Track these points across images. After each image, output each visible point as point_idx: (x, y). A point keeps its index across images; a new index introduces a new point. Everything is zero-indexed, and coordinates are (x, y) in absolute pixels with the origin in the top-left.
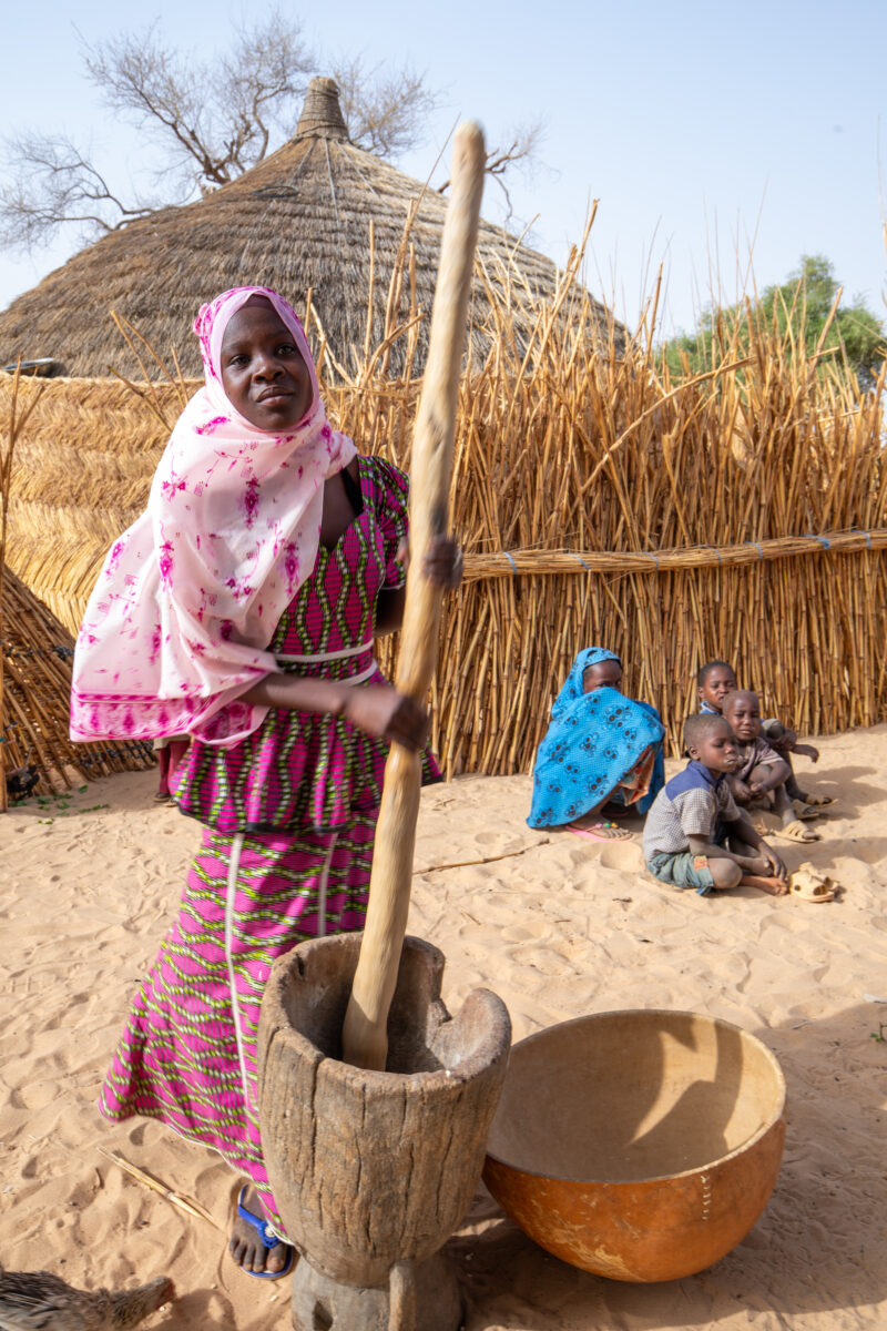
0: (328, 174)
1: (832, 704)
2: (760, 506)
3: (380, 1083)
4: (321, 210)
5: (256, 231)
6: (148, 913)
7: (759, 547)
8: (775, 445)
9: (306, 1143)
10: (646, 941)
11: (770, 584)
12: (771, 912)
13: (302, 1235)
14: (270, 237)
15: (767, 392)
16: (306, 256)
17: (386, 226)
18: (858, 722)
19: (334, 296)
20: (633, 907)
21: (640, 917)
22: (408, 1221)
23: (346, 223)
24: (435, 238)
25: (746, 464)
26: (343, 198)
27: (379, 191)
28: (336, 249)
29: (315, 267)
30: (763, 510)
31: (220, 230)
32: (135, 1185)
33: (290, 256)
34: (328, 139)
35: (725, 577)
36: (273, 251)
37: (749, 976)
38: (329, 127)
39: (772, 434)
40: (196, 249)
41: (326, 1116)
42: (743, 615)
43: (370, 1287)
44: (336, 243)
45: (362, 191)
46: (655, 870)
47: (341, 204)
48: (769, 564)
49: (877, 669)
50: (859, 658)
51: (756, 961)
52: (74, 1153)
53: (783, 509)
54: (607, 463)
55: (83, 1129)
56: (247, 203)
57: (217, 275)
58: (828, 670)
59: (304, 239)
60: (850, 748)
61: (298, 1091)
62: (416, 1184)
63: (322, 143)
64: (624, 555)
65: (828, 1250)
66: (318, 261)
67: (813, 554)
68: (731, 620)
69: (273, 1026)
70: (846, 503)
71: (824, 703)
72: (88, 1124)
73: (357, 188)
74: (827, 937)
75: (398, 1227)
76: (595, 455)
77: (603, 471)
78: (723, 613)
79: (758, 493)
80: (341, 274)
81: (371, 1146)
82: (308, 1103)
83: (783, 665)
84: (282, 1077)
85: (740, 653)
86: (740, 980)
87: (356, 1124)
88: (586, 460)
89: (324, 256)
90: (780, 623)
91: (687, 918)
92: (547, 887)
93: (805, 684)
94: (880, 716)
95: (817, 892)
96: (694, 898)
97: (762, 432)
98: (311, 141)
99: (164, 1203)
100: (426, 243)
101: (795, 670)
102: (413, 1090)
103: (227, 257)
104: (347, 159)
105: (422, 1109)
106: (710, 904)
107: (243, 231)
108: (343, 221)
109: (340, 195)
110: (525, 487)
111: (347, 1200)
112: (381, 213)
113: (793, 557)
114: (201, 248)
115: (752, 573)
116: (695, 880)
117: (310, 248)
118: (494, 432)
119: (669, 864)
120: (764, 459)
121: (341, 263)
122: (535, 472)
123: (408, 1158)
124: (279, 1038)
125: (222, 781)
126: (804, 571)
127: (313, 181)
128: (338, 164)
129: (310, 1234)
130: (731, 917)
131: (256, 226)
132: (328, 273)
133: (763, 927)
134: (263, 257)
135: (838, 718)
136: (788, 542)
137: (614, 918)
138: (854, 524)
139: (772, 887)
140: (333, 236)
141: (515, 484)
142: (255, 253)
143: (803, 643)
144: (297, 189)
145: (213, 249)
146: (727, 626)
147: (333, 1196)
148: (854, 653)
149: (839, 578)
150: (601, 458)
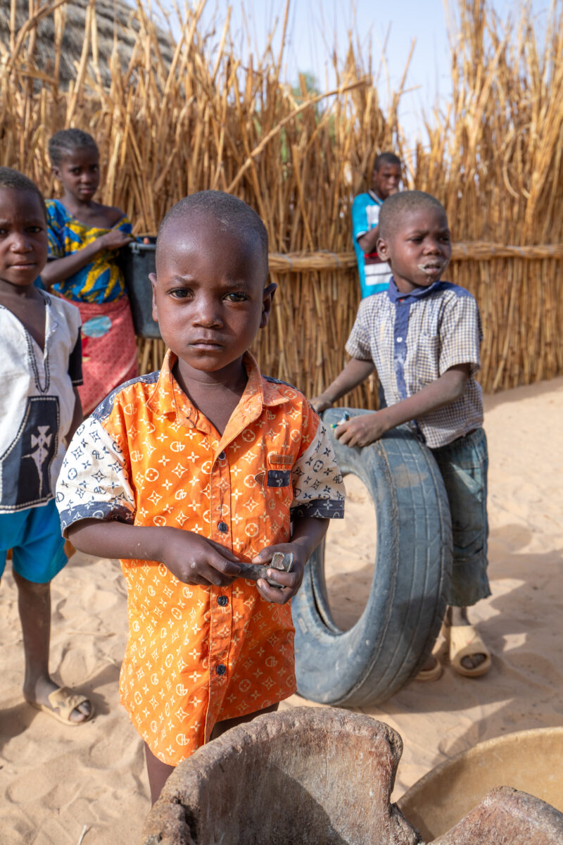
15: (367, 118)
35: (340, 279)
54: (249, 169)
68: (347, 316)
76: (239, 160)
77: (244, 178)
78: (339, 310)
88: (231, 164)
110: (176, 185)
118: (146, 128)
120: (366, 176)
122: (185, 172)
141: (166, 183)
146: (342, 322)
150: (243, 163)
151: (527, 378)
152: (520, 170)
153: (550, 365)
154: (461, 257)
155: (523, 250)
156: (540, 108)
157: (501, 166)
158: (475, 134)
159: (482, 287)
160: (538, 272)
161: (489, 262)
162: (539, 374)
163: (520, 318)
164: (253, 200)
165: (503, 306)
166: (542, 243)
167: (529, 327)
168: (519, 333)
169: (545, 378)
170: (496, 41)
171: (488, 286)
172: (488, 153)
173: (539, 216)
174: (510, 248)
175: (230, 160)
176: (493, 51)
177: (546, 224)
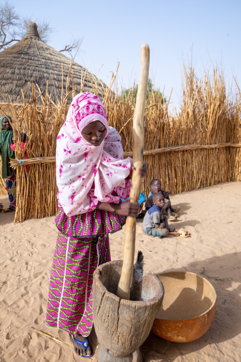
0: (36, 49)
1: (173, 188)
2: (157, 140)
3: (139, 304)
4: (36, 58)
5: (19, 63)
6: (16, 255)
7: (157, 150)
8: (160, 125)
9: (116, 323)
10: (151, 251)
11: (160, 159)
12: (177, 241)
13: (110, 347)
14: (23, 65)
15: (158, 112)
16: (34, 71)
17: (55, 64)
18: (179, 192)
19: (43, 82)
20: (145, 242)
21: (147, 245)
22: (141, 339)
23: (44, 62)
24: (68, 68)
25: (154, 130)
26: (42, 56)
27: (51, 54)
28: (42, 69)
29: (36, 74)
30: (158, 141)
31: (8, 62)
32: (41, 336)
33: (29, 70)
34: (35, 39)
35: (150, 157)
36: (24, 69)
37: (178, 258)
38: (35, 36)
39: (160, 122)
40: (2, 67)
41: (123, 315)
42: (154, 167)
43: (125, 357)
44: (42, 68)
45: (46, 54)
46: (147, 232)
47: (42, 57)
48: (160, 155)
49: (182, 179)
50: (179, 177)
51: (178, 254)
52: (19, 329)
53: (162, 141)
54: (123, 129)
55: (20, 322)
56: (15, 55)
57: (9, 74)
58: (172, 180)
59: (33, 66)
60: (179, 198)
61: (114, 309)
62: (145, 329)
63: (33, 40)
64: (127, 152)
65: (220, 326)
66: (37, 72)
67: (168, 152)
68: (151, 168)
69: (103, 292)
70: (175, 139)
71: (172, 187)
72: (21, 320)
73: (45, 53)
74: (191, 246)
75: (139, 341)
76: (120, 127)
77: (122, 131)
78: (149, 166)
79: (157, 137)
80: (44, 76)
81: (136, 321)
82: (117, 311)
83: (163, 179)
84: (108, 306)
85: (153, 176)
86: (176, 259)
87: (132, 316)
89: (39, 71)
90: (162, 169)
91: (158, 244)
92: (122, 239)
93: (168, 183)
94: (183, 190)
95: (186, 235)
96: (157, 239)
97: (157, 122)
98: (30, 39)
99: (51, 341)
100: (66, 69)
101: (165, 180)
102: (148, 305)
103: (11, 70)
104: (41, 45)
105: (150, 310)
106: (162, 240)
107: (15, 62)
108: (43, 62)
109: (41, 55)
111: (128, 336)
112: (52, 60)
113: (164, 153)
114: (3, 67)
115: (156, 156)
116: (158, 235)
117: (35, 68)
119: (151, 231)
120: (158, 129)
121: (44, 73)
123: (144, 323)
124: (106, 295)
125: (70, 222)
126: (167, 156)
127: (32, 50)
128: (39, 46)
129: (114, 347)
130: (168, 243)
131: (18, 61)
132: (40, 76)
133: (177, 245)
134: (22, 70)
135: (175, 191)
136: (163, 149)
137: (141, 246)
138: (177, 145)
139: (175, 235)
140: (41, 66)
142: (19, 69)
143: (167, 173)
144: (28, 52)
145: (7, 67)
146: (150, 170)
147: (123, 336)
148: (178, 175)
149: (174, 157)
150: (121, 128)
151: (209, 184)
152: (205, 123)
153: (216, 181)
154: (187, 149)
155: (206, 146)
156: (211, 105)
157: (199, 123)
158: (191, 114)
159: (194, 157)
160: (211, 153)
161: (196, 150)
162: (213, 183)
163: (206, 166)
164: (124, 137)
165: (200, 163)
166: (213, 144)
167: (209, 169)
168: (206, 171)
169: (214, 184)
170: (197, 86)
171: (196, 157)
172: (195, 118)
173: (212, 136)
174: (202, 146)
175: (118, 127)
176: (196, 89)
177: (214, 138)
